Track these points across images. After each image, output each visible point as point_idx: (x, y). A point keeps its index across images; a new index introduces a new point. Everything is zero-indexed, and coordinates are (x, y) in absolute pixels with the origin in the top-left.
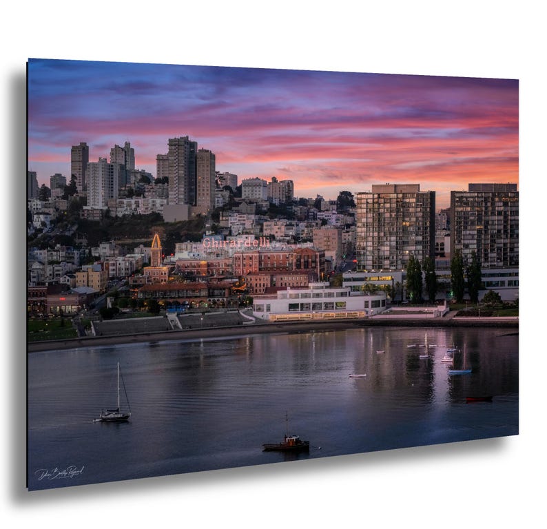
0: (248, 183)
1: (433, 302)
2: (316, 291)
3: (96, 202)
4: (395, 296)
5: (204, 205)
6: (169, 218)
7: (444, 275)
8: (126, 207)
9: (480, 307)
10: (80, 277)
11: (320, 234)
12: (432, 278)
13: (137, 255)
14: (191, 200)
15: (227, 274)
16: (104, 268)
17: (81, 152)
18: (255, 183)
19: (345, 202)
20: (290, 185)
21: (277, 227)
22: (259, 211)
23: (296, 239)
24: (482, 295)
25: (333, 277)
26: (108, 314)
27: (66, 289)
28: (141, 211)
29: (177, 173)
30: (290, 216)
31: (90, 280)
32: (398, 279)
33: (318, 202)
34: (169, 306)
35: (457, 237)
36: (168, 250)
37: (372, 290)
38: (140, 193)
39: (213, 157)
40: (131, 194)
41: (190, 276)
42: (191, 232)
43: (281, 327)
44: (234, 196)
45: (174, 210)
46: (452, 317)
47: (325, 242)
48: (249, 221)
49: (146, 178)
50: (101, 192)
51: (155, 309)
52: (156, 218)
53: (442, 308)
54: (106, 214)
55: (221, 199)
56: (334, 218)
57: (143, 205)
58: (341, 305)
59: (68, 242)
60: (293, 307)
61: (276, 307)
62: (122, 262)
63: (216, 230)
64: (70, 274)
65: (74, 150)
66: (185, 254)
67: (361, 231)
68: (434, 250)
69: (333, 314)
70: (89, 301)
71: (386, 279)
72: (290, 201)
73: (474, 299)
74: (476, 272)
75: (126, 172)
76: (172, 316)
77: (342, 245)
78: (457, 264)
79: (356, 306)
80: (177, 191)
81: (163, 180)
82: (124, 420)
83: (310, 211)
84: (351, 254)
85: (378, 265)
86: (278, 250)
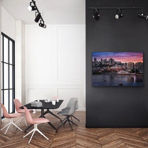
1: (134, 73)
2: (123, 71)
3: (103, 63)
4: (130, 72)
5: (113, 64)
10: (102, 69)
12: (134, 71)
13: (107, 68)
15: (115, 70)
17: (102, 59)
18: (118, 62)
19: (126, 64)
21: (120, 66)
25: (125, 70)
26: (104, 72)
27: (100, 70)
29: (111, 61)
34: (110, 72)
35: (136, 67)
41: (112, 70)
42: (112, 66)
43: (120, 74)
44: (116, 63)
45: (110, 64)
46: (136, 74)
47: (124, 67)
48: (117, 65)
49: (108, 61)
51: (108, 72)
52: (108, 65)
57: (107, 64)
61: (120, 73)
62: (105, 68)
63: (114, 66)
66: (111, 68)
67: (127, 66)
68: (134, 68)
69: (125, 73)
70: (102, 71)
71: (130, 70)
72: (121, 63)
73: (138, 73)
74: (138, 70)
75: (106, 61)
78: (136, 69)
79: (127, 73)
80: (110, 63)
83: (123, 64)
84: (126, 68)
86: (120, 68)
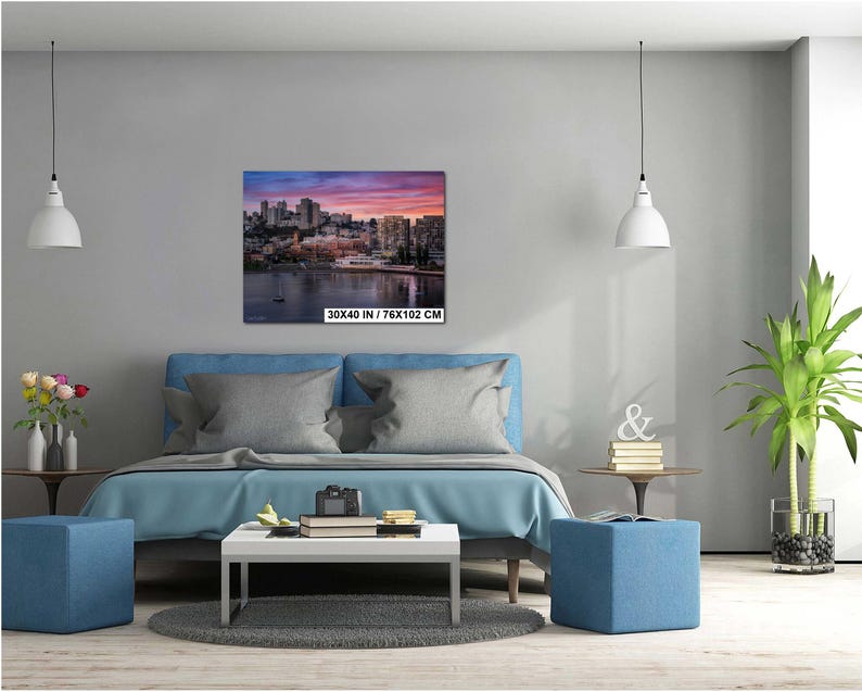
0: (333, 215)
1: (409, 264)
2: (361, 257)
3: (271, 221)
4: (393, 261)
5: (315, 223)
6: (301, 228)
7: (413, 253)
8: (283, 224)
9: (428, 267)
10: (265, 248)
11: (363, 235)
12: (408, 254)
13: (288, 241)
14: (310, 221)
15: (324, 249)
16: (274, 245)
17: (265, 204)
18: (336, 215)
19: (373, 222)
20: (350, 216)
21: (345, 232)
22: (338, 226)
23: (353, 237)
24: (429, 262)
25: (369, 252)
26: (276, 262)
27: (259, 252)
28: (290, 225)
29: (304, 211)
30: (350, 228)
31: (269, 249)
32: (395, 253)
33: (362, 223)
34: (301, 260)
35: (419, 238)
36: (301, 239)
37: (385, 258)
38: (289, 218)
39: (319, 205)
40: (285, 219)
41: (310, 250)
42: (311, 233)
43: (346, 270)
44: (327, 220)
45: (303, 225)
46: (417, 270)
47: (365, 238)
48: (334, 229)
49: (292, 213)
50: (273, 219)
51: (295, 261)
52: (296, 228)
53: (413, 267)
54: (275, 226)
55: (323, 221)
56: (368, 228)
57: (291, 223)
58: (371, 263)
59: (259, 236)
60: (351, 263)
61: (345, 263)
62: (282, 244)
63: (320, 233)
64: (261, 247)
65: (262, 203)
66: (307, 241)
67: (380, 234)
68: (409, 243)
69: (368, 267)
70: (268, 257)
71: (390, 254)
72: (351, 222)
73: (426, 264)
74: (426, 252)
75: (283, 211)
76: (302, 264)
77: (371, 239)
78: (419, 249)
79: (377, 264)
80: (304, 218)
81: (299, 214)
82: (282, 300)
83: (359, 226)
84: (375, 243)
85: (387, 248)
86: (346, 241)
